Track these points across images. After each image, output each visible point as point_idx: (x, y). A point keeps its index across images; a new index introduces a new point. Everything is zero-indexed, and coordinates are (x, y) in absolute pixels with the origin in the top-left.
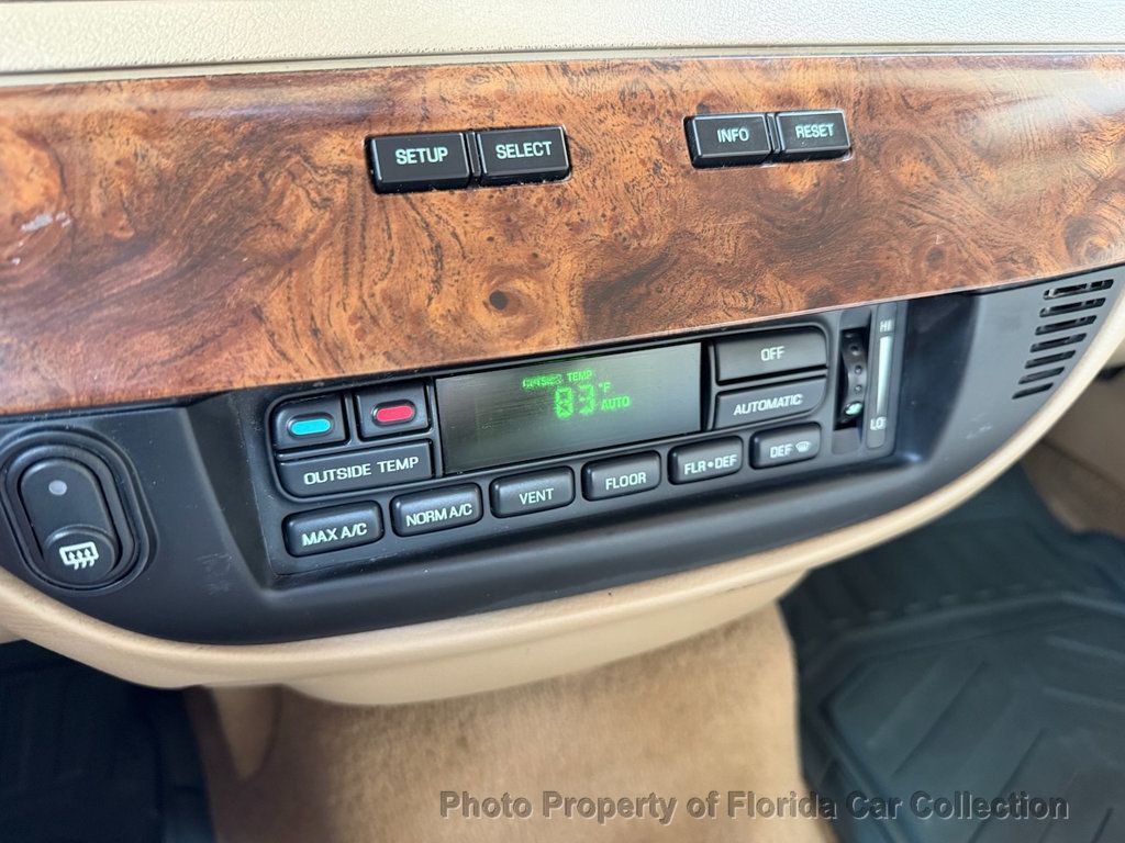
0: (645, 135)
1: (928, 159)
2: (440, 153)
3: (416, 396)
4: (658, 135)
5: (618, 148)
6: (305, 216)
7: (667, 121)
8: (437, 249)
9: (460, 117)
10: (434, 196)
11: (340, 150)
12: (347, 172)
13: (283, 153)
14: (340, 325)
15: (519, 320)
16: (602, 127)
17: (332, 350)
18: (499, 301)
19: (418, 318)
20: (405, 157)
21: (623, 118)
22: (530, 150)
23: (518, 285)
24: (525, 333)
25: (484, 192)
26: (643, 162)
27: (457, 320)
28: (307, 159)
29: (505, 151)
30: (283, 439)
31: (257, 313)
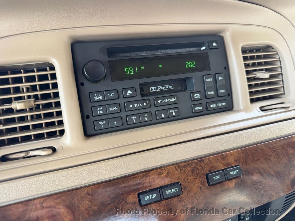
0: (197, 181)
1: (259, 172)
4: (200, 180)
5: (192, 185)
7: (202, 176)
10: (153, 205)
11: (132, 198)
12: (134, 203)
13: (121, 201)
16: (188, 181)
20: (147, 198)
21: (192, 177)
22: (174, 191)
25: (164, 202)
26: (198, 187)
28: (126, 202)
29: (168, 192)
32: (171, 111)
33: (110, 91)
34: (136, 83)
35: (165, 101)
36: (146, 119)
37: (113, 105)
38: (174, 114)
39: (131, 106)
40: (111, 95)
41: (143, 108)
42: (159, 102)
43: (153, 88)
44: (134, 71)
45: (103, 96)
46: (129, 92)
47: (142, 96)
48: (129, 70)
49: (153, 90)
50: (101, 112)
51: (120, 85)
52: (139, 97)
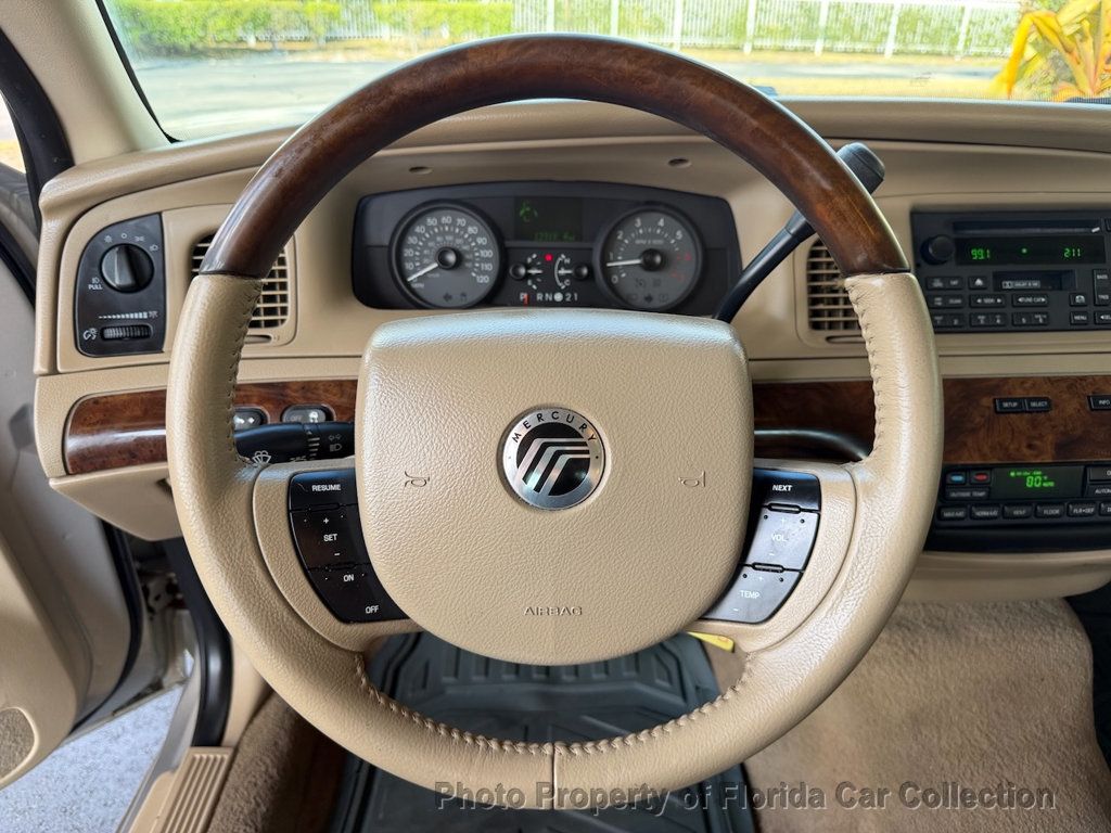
0: (1075, 401)
2: (1015, 404)
3: (988, 472)
4: (1080, 401)
5: (1066, 404)
6: (978, 419)
7: (1082, 396)
8: (1013, 430)
9: (1019, 393)
10: (1012, 415)
11: (987, 401)
12: (989, 408)
13: (972, 402)
14: (986, 449)
15: (1035, 452)
16: (1062, 398)
17: (984, 456)
18: (1030, 446)
19: (1007, 449)
20: (1006, 405)
21: (1068, 395)
22: (1040, 404)
23: (1037, 443)
24: (1037, 456)
25: (1026, 415)
26: (1074, 409)
27: (1018, 450)
28: (979, 404)
29: (1034, 404)
30: (948, 481)
31: (965, 444)
32: (1037, 316)
33: (954, 278)
34: (990, 269)
35: (1030, 300)
36: (998, 321)
37: (957, 297)
38: (1041, 321)
39: (979, 301)
40: (955, 283)
41: (996, 306)
42: (1020, 300)
43: (1007, 283)
44: (985, 254)
45: (944, 283)
46: (979, 282)
47: (995, 290)
48: (978, 254)
49: (1008, 287)
50: (940, 304)
51: (966, 271)
52: (990, 290)
